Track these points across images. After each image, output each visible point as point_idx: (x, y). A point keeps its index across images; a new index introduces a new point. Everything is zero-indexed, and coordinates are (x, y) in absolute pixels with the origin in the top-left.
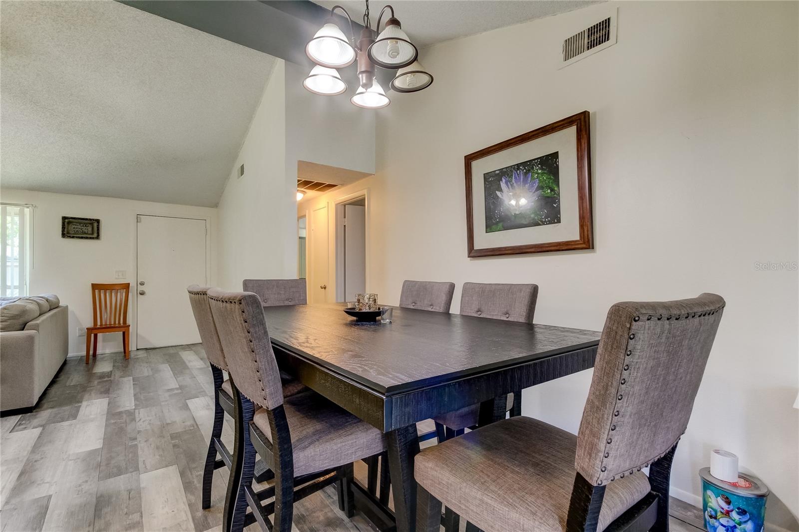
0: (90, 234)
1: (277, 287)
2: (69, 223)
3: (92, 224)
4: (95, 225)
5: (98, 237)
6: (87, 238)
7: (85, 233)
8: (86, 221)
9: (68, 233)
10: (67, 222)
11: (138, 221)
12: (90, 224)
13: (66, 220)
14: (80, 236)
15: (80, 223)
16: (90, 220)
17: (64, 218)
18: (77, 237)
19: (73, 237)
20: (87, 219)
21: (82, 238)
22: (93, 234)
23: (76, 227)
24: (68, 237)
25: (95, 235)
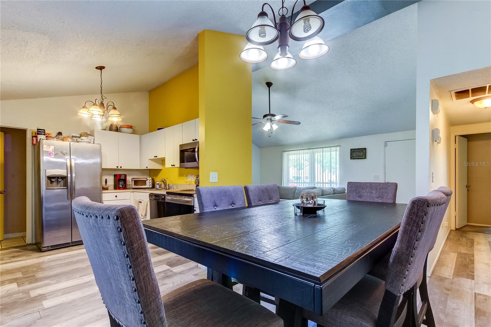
0: (362, 156)
1: (370, 188)
2: (353, 152)
3: (363, 151)
4: (364, 151)
5: (365, 158)
6: (360, 159)
7: (360, 156)
8: (360, 150)
9: (353, 157)
10: (353, 151)
11: (386, 145)
12: (362, 151)
13: (352, 151)
14: (358, 158)
15: (358, 151)
16: (362, 149)
17: (351, 150)
18: (356, 159)
19: (355, 159)
20: (360, 149)
21: (358, 159)
22: (363, 156)
23: (356, 153)
24: (353, 159)
25: (364, 157)
